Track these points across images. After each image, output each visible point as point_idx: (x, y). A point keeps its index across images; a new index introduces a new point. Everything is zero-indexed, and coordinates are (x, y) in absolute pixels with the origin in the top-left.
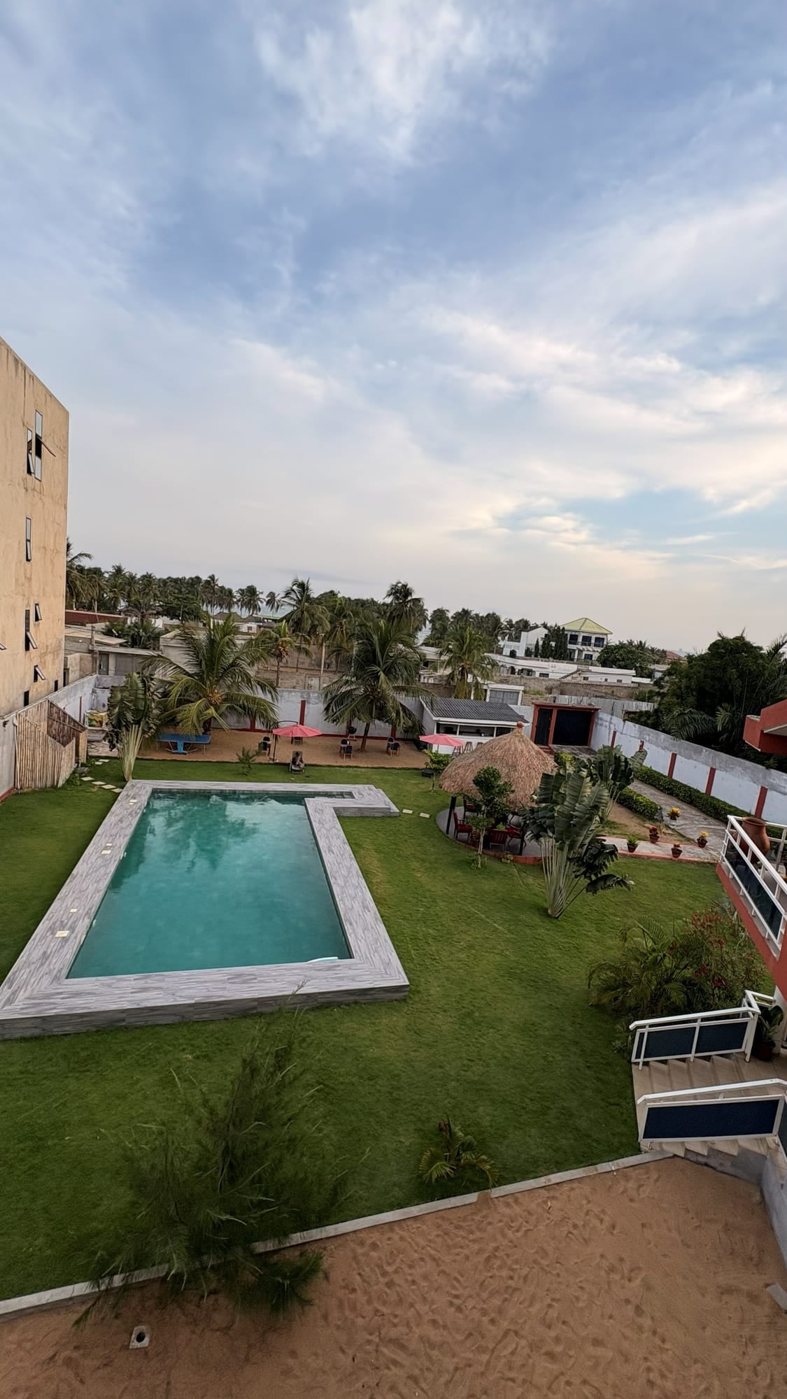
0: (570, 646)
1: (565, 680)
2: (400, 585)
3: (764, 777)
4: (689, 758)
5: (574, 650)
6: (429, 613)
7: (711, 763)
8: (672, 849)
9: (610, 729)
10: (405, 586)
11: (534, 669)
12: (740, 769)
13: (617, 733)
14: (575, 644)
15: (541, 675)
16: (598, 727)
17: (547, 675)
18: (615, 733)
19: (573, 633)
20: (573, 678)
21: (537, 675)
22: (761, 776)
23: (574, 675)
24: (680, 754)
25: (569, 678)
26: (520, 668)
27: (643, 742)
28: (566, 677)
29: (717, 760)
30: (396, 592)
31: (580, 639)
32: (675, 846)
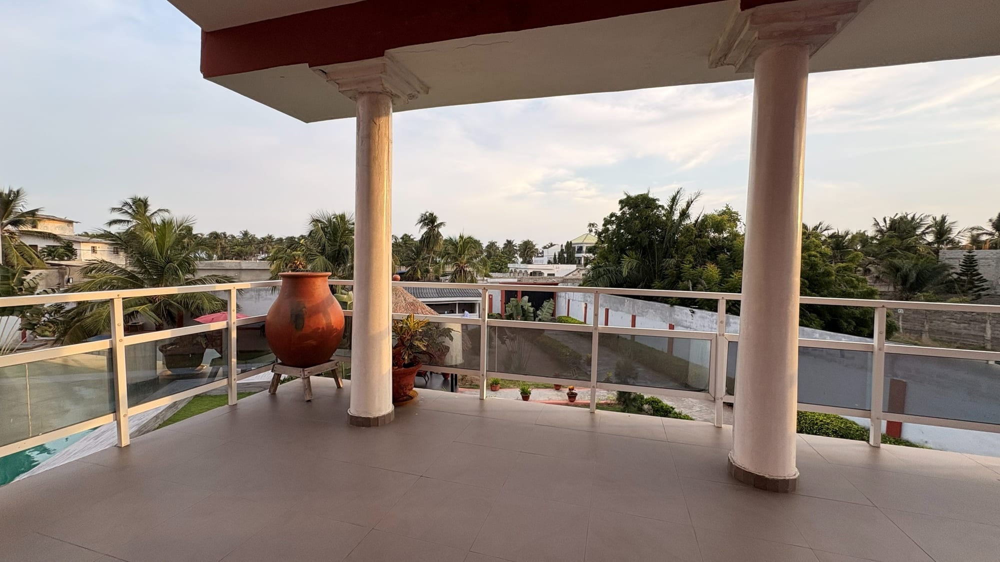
0: (577, 255)
1: (567, 277)
2: (427, 214)
3: (671, 315)
4: (617, 310)
5: (581, 258)
6: (484, 246)
7: (632, 312)
8: (568, 394)
9: (566, 298)
10: (431, 215)
11: (542, 271)
12: (652, 311)
13: (571, 301)
14: (581, 253)
15: (549, 275)
16: (559, 298)
17: (554, 275)
18: (569, 300)
19: (579, 245)
20: (573, 275)
21: (546, 275)
22: (668, 314)
23: (574, 273)
24: (611, 309)
25: (571, 275)
26: (532, 271)
27: (586, 304)
28: (568, 275)
29: (636, 307)
30: (425, 220)
31: (584, 249)
32: (570, 389)
